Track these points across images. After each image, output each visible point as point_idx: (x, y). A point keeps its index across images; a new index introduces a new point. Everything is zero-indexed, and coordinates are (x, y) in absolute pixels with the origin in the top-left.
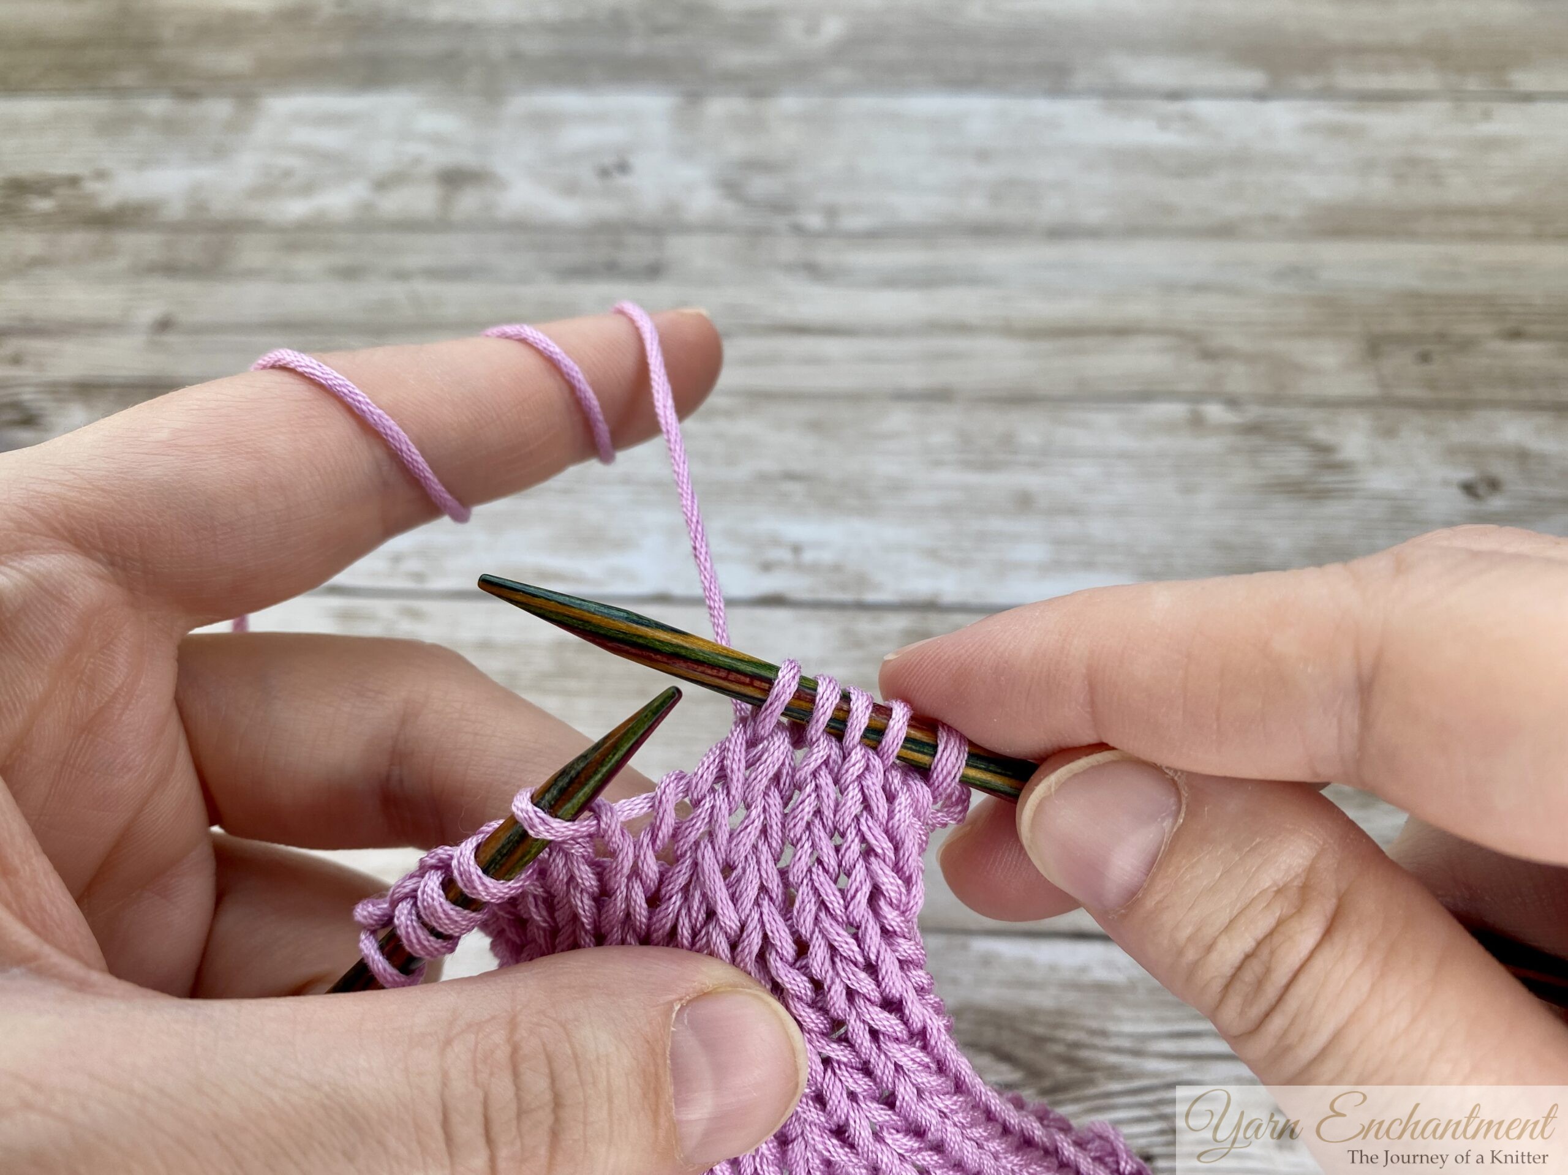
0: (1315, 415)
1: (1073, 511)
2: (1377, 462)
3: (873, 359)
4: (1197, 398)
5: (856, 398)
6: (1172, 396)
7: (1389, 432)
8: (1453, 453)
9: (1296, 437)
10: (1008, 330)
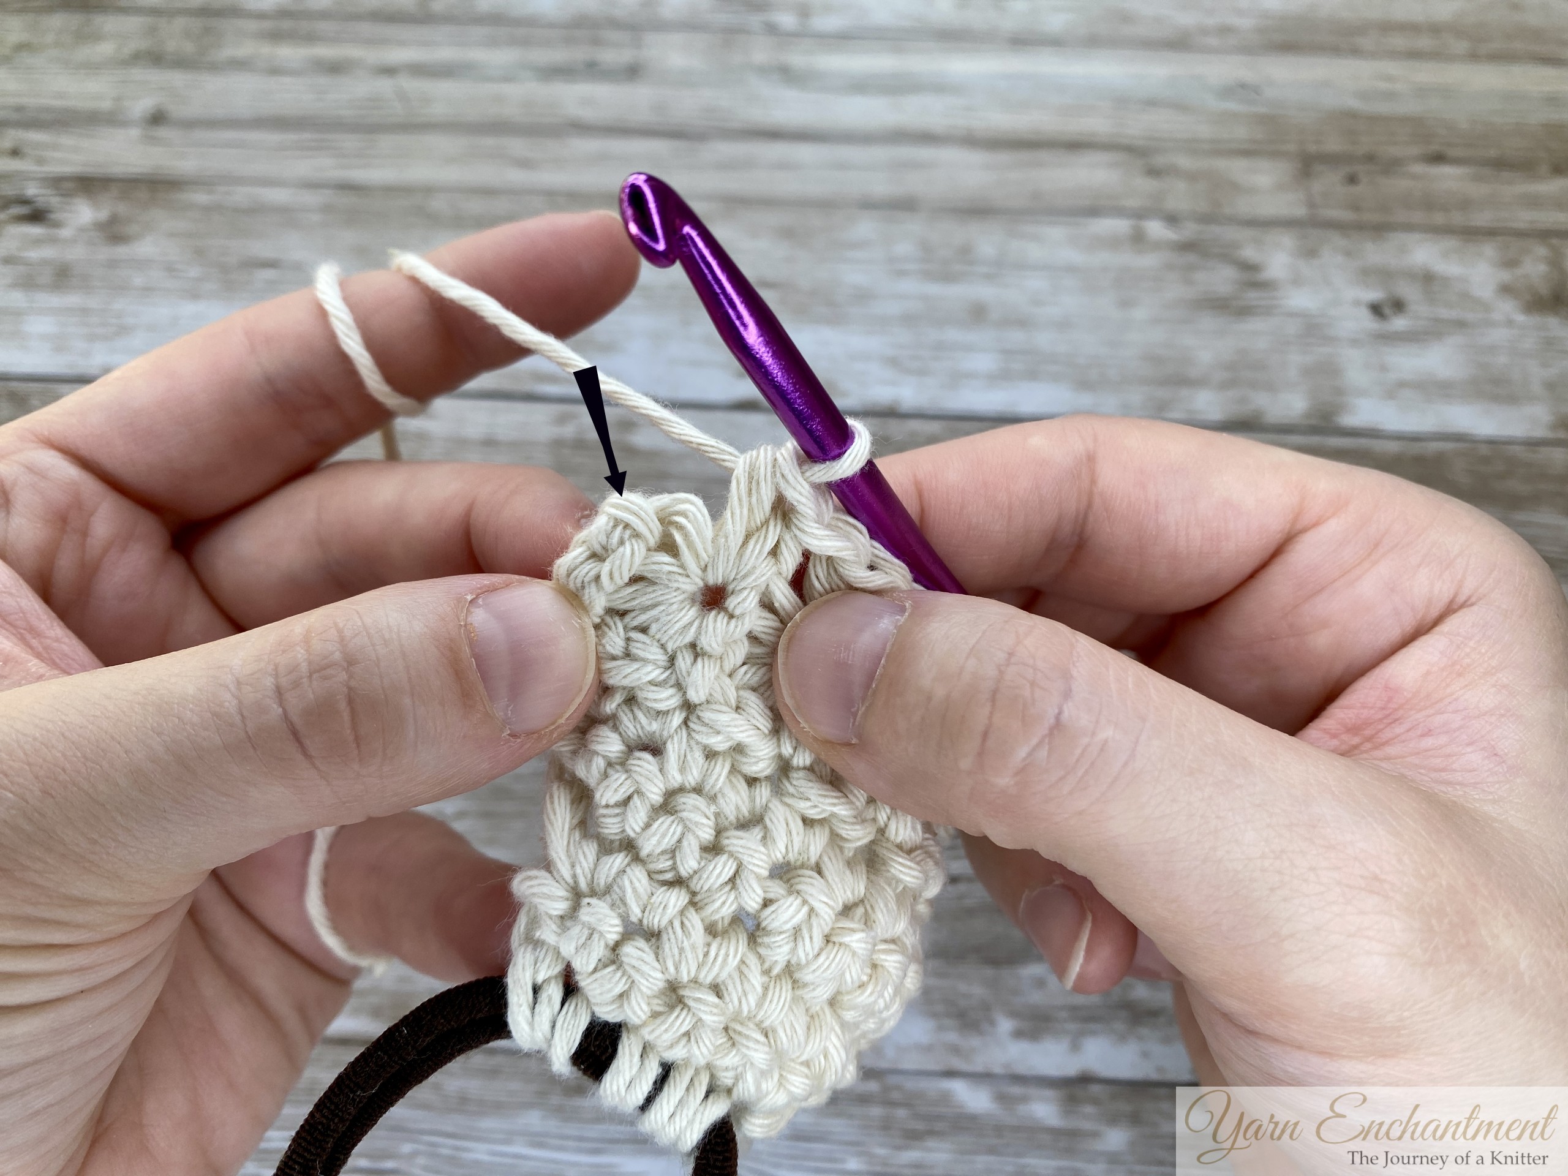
0: (1246, 233)
1: (1023, 323)
2: (1297, 281)
3: (842, 166)
4: (1141, 214)
5: (826, 205)
6: (1119, 212)
7: (1311, 253)
8: (1368, 274)
9: (1227, 255)
10: (971, 140)
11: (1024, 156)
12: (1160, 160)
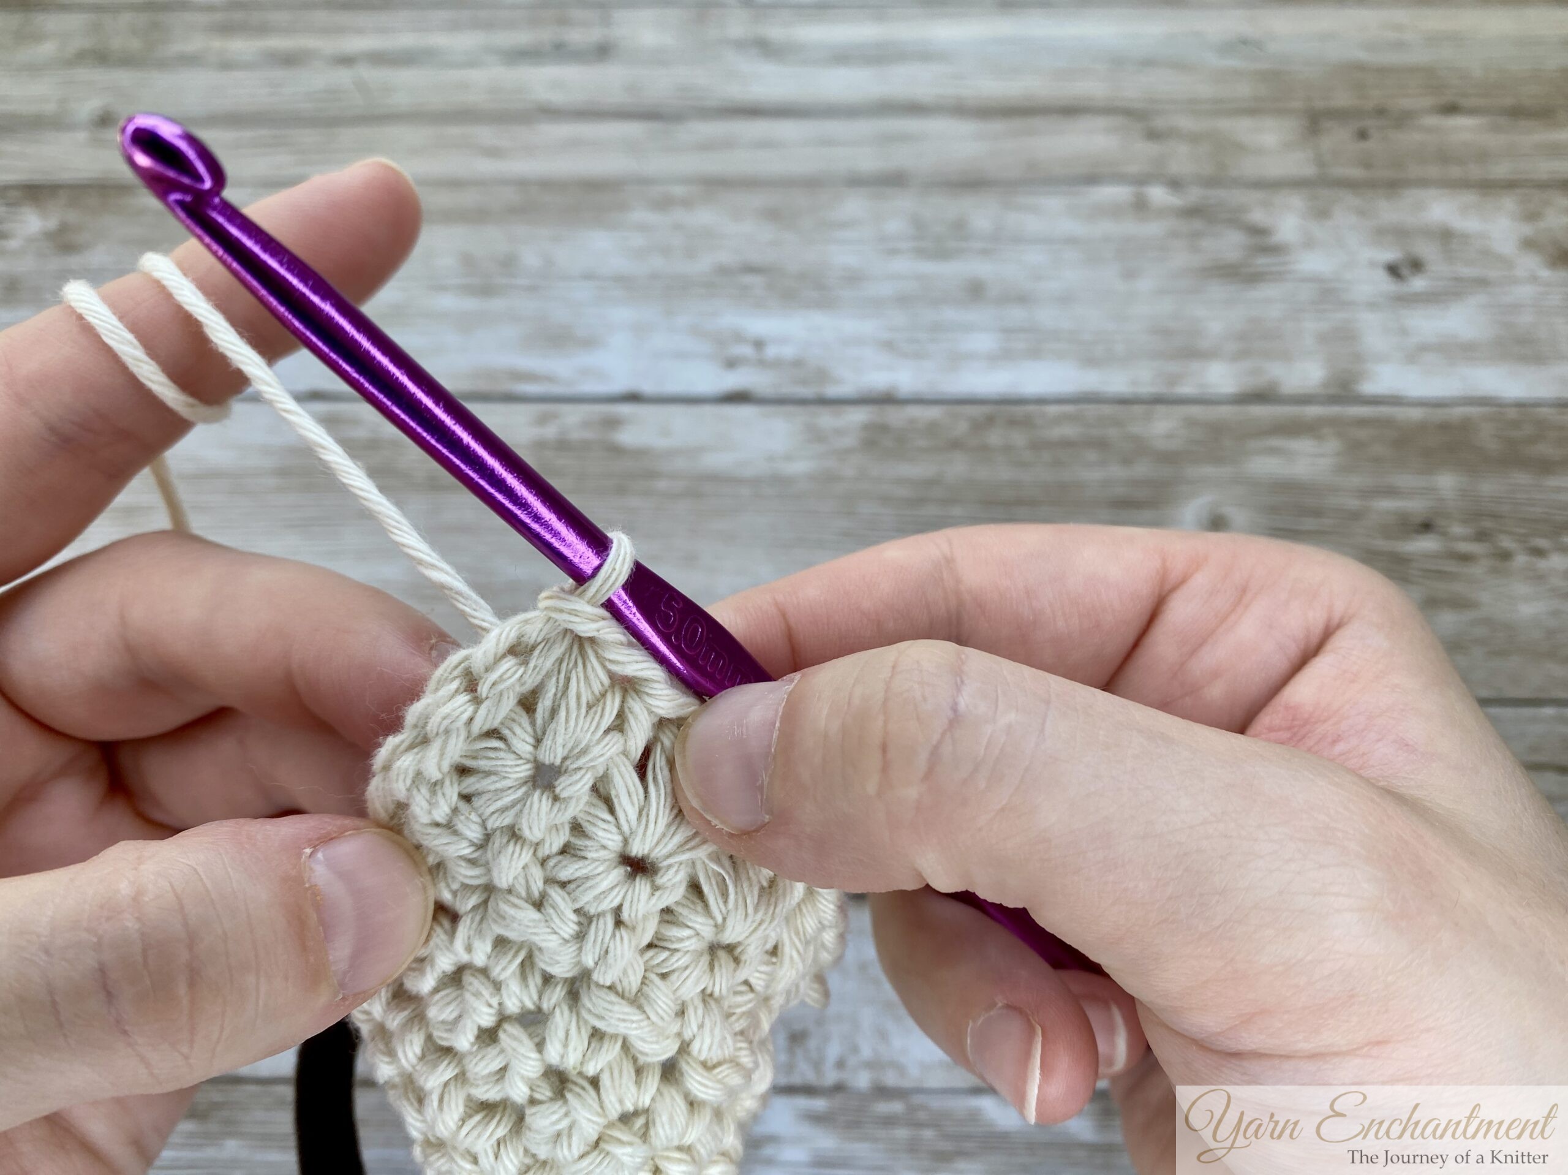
0: (1254, 196)
1: (1022, 299)
2: (1309, 243)
3: (828, 142)
4: (1141, 180)
5: (812, 183)
6: (1119, 178)
7: (1322, 213)
8: (1383, 234)
9: (1235, 219)
10: (961, 110)
11: (1017, 123)
12: (1160, 123)
